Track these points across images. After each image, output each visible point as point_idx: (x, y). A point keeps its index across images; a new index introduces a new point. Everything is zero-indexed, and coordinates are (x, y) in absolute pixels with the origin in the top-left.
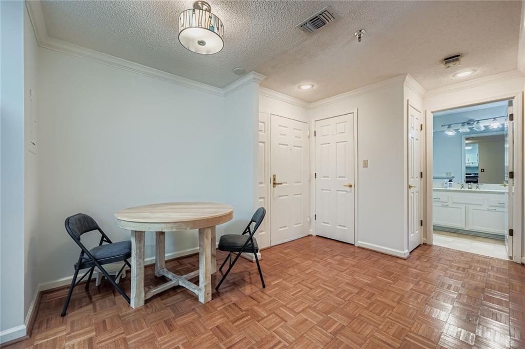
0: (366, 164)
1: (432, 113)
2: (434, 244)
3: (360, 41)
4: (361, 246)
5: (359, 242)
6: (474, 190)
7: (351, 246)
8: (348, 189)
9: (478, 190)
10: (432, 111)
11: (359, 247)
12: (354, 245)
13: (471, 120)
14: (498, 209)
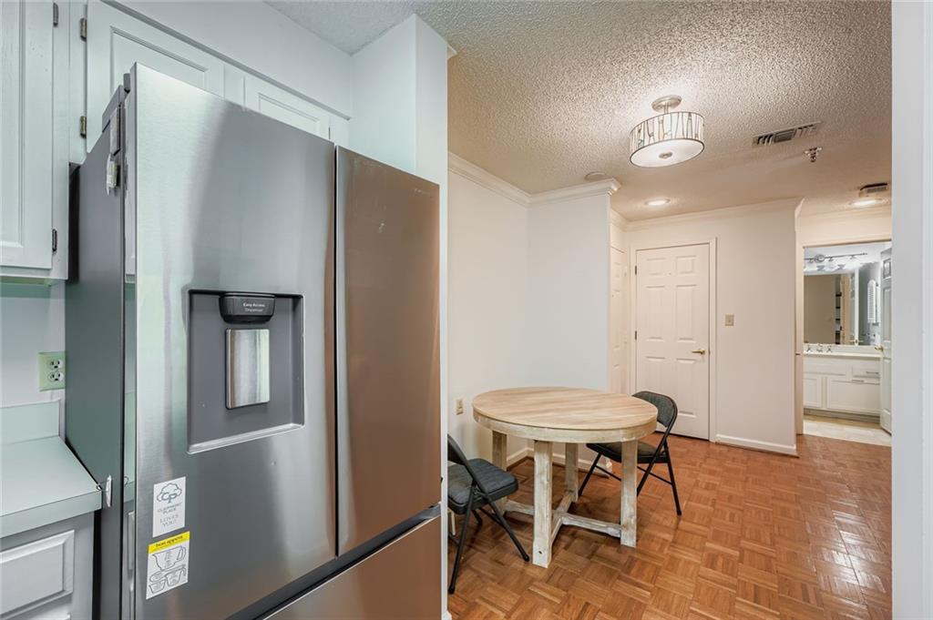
0: (730, 321)
1: (804, 247)
2: (805, 432)
3: (813, 161)
4: (722, 441)
5: (718, 435)
6: (825, 353)
7: (704, 443)
8: (698, 356)
9: (830, 353)
10: (805, 245)
11: (717, 444)
12: (708, 440)
13: (821, 256)
14: (866, 381)
